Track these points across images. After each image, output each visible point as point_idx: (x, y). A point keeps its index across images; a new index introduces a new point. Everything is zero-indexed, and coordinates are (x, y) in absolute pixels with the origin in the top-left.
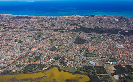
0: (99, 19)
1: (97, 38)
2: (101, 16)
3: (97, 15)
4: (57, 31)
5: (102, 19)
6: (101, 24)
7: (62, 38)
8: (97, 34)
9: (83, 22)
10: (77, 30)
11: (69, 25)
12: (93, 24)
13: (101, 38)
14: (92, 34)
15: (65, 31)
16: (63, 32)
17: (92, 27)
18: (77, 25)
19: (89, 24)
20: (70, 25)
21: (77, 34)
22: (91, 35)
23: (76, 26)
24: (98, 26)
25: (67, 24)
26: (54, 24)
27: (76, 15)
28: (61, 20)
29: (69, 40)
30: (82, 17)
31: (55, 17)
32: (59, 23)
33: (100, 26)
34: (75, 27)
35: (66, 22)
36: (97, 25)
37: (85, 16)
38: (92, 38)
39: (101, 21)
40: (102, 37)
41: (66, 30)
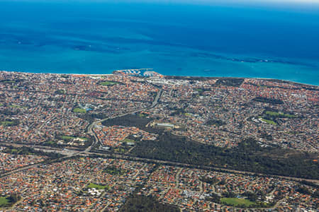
0: (264, 100)
1: (242, 200)
2: (277, 84)
3: (255, 80)
4: (26, 151)
5: (280, 102)
6: (272, 124)
7: (50, 189)
8: (245, 180)
9: (178, 112)
10: (141, 152)
11: (98, 124)
12: (229, 126)
13: (266, 202)
14: (220, 176)
15: (70, 153)
16: (64, 158)
17: (225, 141)
18: (142, 127)
19: (209, 123)
20: (103, 123)
21: (135, 172)
22: (210, 181)
23: (135, 131)
24: (255, 135)
25: (91, 117)
26: (12, 114)
27: (146, 73)
28: (58, 92)
29: (89, 204)
30: (178, 83)
31: (24, 75)
32: (46, 108)
33: (264, 136)
34: (131, 137)
35: (86, 108)
36: (249, 132)
37: (192, 80)
38: (215, 199)
39: (273, 108)
40: (269, 198)
41: (81, 148)
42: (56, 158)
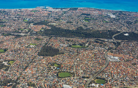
0: (85, 14)
1: (79, 46)
2: (89, 9)
3: (82, 8)
4: (9, 34)
5: (89, 15)
6: (87, 22)
7: (17, 46)
8: (79, 39)
9: (57, 20)
10: (46, 33)
11: (32, 25)
12: (74, 23)
13: (86, 46)
14: (71, 39)
15: (23, 35)
16: (21, 36)
17: (73, 28)
18: (46, 25)
19: (67, 22)
20: (33, 24)
21: (45, 39)
22: (68, 41)
23: (44, 26)
24: (82, 25)
25: (29, 23)
26: (3, 23)
27: (47, 7)
28: (18, 15)
29: (30, 50)
30: (57, 10)
31: (6, 10)
32: (15, 20)
33: (85, 26)
34: (43, 28)
35: (27, 20)
36: (80, 25)
37: (62, 9)
38: (70, 46)
39: (87, 17)
40: (87, 45)
41: (27, 33)
42: (19, 36)
